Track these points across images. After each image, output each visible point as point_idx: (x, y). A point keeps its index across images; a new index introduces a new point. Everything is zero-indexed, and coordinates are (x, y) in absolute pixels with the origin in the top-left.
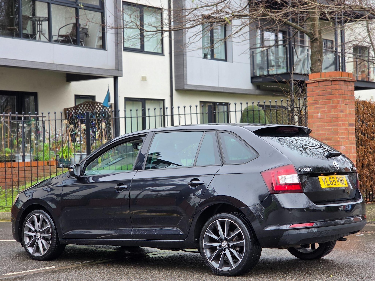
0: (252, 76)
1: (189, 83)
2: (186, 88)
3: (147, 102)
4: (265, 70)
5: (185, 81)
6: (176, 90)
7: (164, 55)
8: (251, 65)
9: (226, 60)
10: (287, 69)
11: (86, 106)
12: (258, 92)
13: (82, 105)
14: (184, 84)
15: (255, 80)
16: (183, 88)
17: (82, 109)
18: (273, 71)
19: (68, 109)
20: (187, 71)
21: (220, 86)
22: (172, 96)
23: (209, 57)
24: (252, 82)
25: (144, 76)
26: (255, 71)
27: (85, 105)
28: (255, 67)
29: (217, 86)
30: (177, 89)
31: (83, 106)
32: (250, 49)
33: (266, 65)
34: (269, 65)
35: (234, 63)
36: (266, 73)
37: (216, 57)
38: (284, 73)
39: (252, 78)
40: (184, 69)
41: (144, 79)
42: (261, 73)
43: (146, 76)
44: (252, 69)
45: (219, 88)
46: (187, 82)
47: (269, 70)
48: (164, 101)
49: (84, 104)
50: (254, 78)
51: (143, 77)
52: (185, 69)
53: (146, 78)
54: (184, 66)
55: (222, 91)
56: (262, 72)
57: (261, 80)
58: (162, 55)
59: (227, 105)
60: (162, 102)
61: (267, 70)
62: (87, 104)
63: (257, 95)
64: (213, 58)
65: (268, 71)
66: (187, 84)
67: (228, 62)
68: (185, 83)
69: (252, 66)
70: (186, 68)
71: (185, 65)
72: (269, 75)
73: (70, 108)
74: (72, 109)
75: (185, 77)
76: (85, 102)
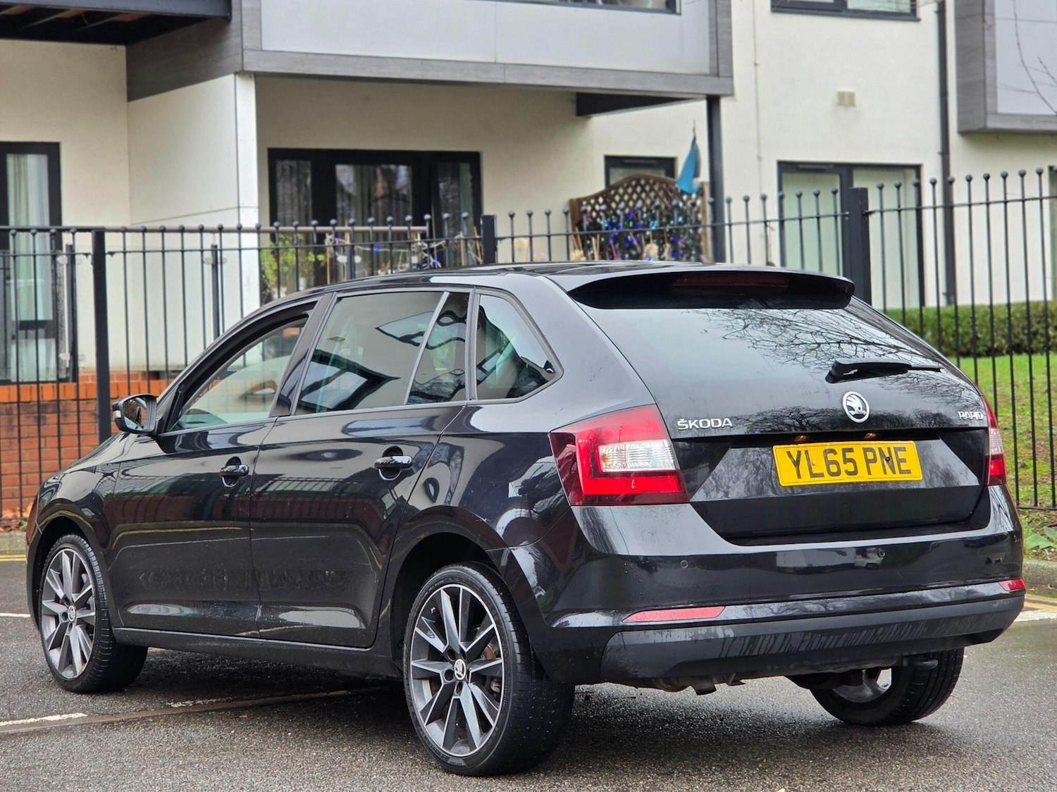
1: (1001, 109)
2: (992, 124)
3: (856, 173)
5: (989, 101)
6: (963, 133)
7: (918, 20)
11: (630, 190)
13: (619, 187)
14: (986, 113)
16: (981, 126)
20: (994, 68)
22: (945, 153)
25: (847, 90)
27: (628, 187)
30: (966, 128)
31: (621, 191)
40: (984, 62)
41: (846, 100)
43: (851, 90)
46: (995, 104)
48: (917, 168)
49: (625, 185)
51: (841, 96)
52: (988, 62)
53: (852, 96)
54: (984, 52)
58: (912, 18)
60: (913, 173)
62: (634, 183)
66: (996, 113)
68: (989, 109)
70: (994, 58)
71: (988, 48)
73: (585, 199)
74: (592, 202)
75: (989, 89)
76: (626, 179)
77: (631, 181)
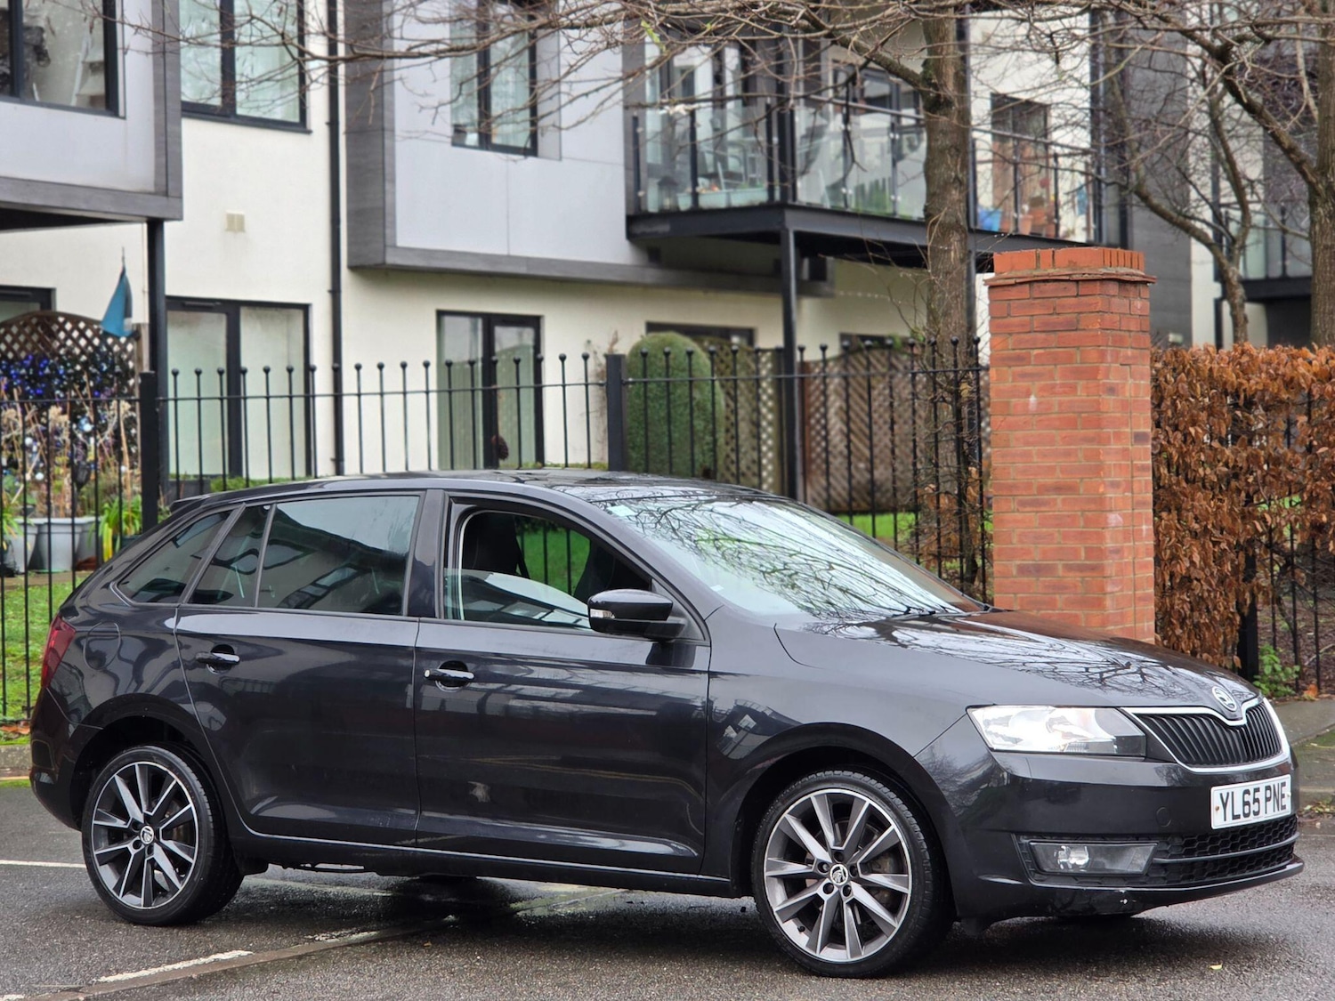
0: (632, 213)
1: (401, 242)
2: (392, 259)
3: (244, 311)
4: (682, 191)
5: (388, 231)
6: (352, 268)
7: (309, 132)
8: (627, 168)
9: (532, 150)
10: (771, 190)
11: (27, 330)
12: (652, 275)
13: (11, 326)
14: (385, 246)
15: (640, 229)
16: (379, 261)
17: (13, 342)
18: (714, 197)
20: (394, 193)
21: (513, 253)
22: (335, 292)
23: (472, 138)
24: (630, 236)
25: (236, 212)
26: (641, 194)
27: (25, 325)
28: (643, 175)
29: (505, 252)
30: (356, 263)
31: (14, 330)
32: (626, 108)
33: (687, 169)
34: (700, 171)
35: (564, 160)
36: (684, 203)
37: (500, 135)
38: (757, 203)
39: (631, 220)
40: (384, 186)
41: (236, 224)
42: (667, 203)
43: (241, 212)
44: (632, 183)
45: (510, 259)
46: (394, 236)
47: (698, 189)
48: (305, 308)
49: (21, 323)
50: (636, 220)
51: (231, 218)
52: (388, 186)
53: (241, 219)
54: (384, 174)
55: (522, 270)
56: (669, 196)
57: (664, 228)
58: (302, 129)
59: (534, 322)
60: (299, 314)
61: (689, 190)
62: (34, 321)
63: (646, 286)
64: (485, 142)
65: (695, 196)
66: (394, 246)
67: (543, 157)
68: (389, 242)
69: (632, 173)
70: (393, 181)
71: (388, 170)
72: (696, 211)
75: (388, 219)
76: (24, 315)
77: (31, 318)
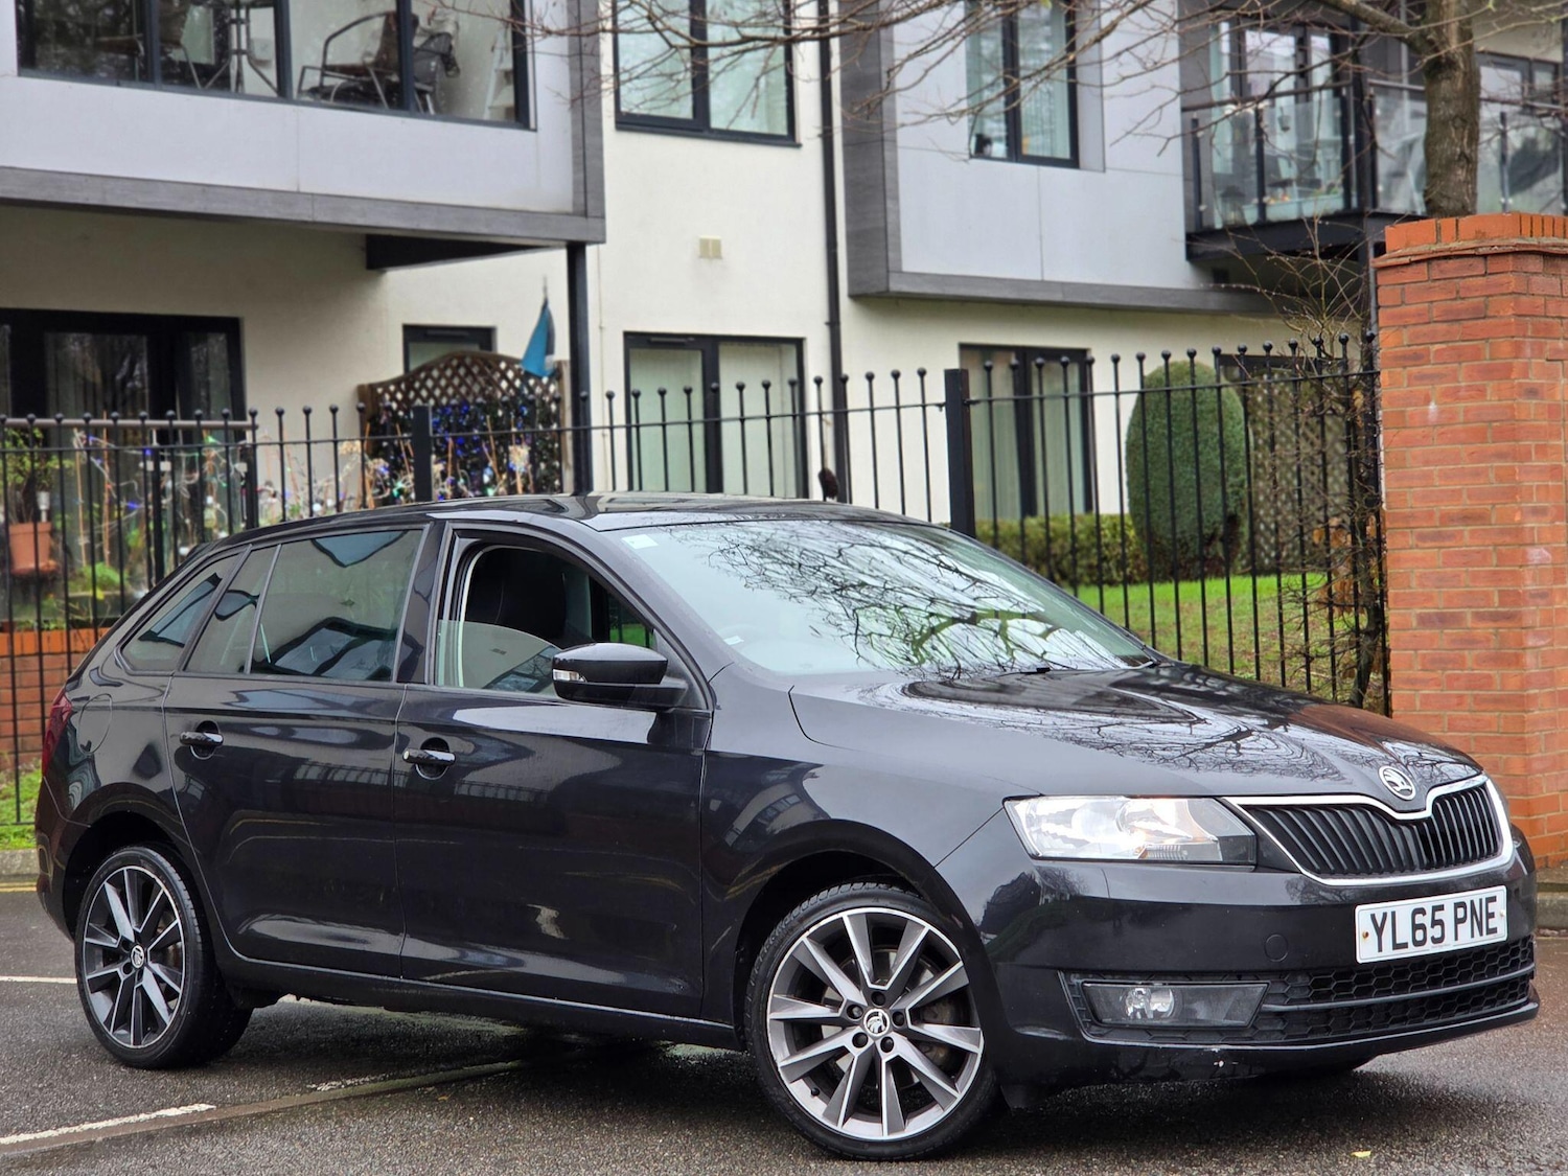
0: (1192, 230)
1: (909, 265)
2: (897, 285)
3: (723, 349)
4: (1249, 203)
5: (891, 255)
6: (855, 297)
7: (798, 146)
8: (1186, 179)
9: (1073, 162)
10: (1347, 197)
11: (449, 373)
12: (1215, 301)
13: (431, 370)
14: (888, 271)
15: (1204, 246)
16: (882, 289)
17: (434, 387)
18: (1285, 207)
19: (372, 387)
20: (898, 213)
21: (1047, 278)
22: (834, 324)
23: (999, 149)
24: (1191, 255)
25: (711, 237)
26: (1203, 208)
27: (446, 368)
28: (1206, 187)
29: (1036, 276)
30: (858, 290)
31: (435, 373)
32: (1184, 110)
33: (1254, 178)
34: (1270, 177)
35: (1108, 172)
36: (1251, 215)
37: (1032, 144)
38: (1332, 212)
39: (1190, 238)
40: (885, 204)
41: (710, 250)
42: (1232, 216)
43: (717, 237)
44: (1192, 196)
45: (1044, 284)
46: (899, 260)
47: (1266, 199)
48: (798, 343)
49: (442, 366)
50: (1198, 238)
51: (704, 244)
52: (890, 204)
53: (717, 245)
54: (884, 191)
55: (1058, 297)
56: (1234, 209)
57: (1228, 247)
58: (790, 142)
59: (1082, 360)
60: (792, 351)
61: (1256, 201)
62: (455, 363)
63: (1215, 314)
64: (1015, 153)
65: (1262, 207)
66: (900, 272)
67: (1085, 169)
68: (892, 266)
69: (1192, 185)
70: (896, 198)
71: (889, 185)
72: (1264, 225)
73: (381, 384)
74: (392, 388)
75: (891, 240)
76: (444, 357)
77: (451, 360)
